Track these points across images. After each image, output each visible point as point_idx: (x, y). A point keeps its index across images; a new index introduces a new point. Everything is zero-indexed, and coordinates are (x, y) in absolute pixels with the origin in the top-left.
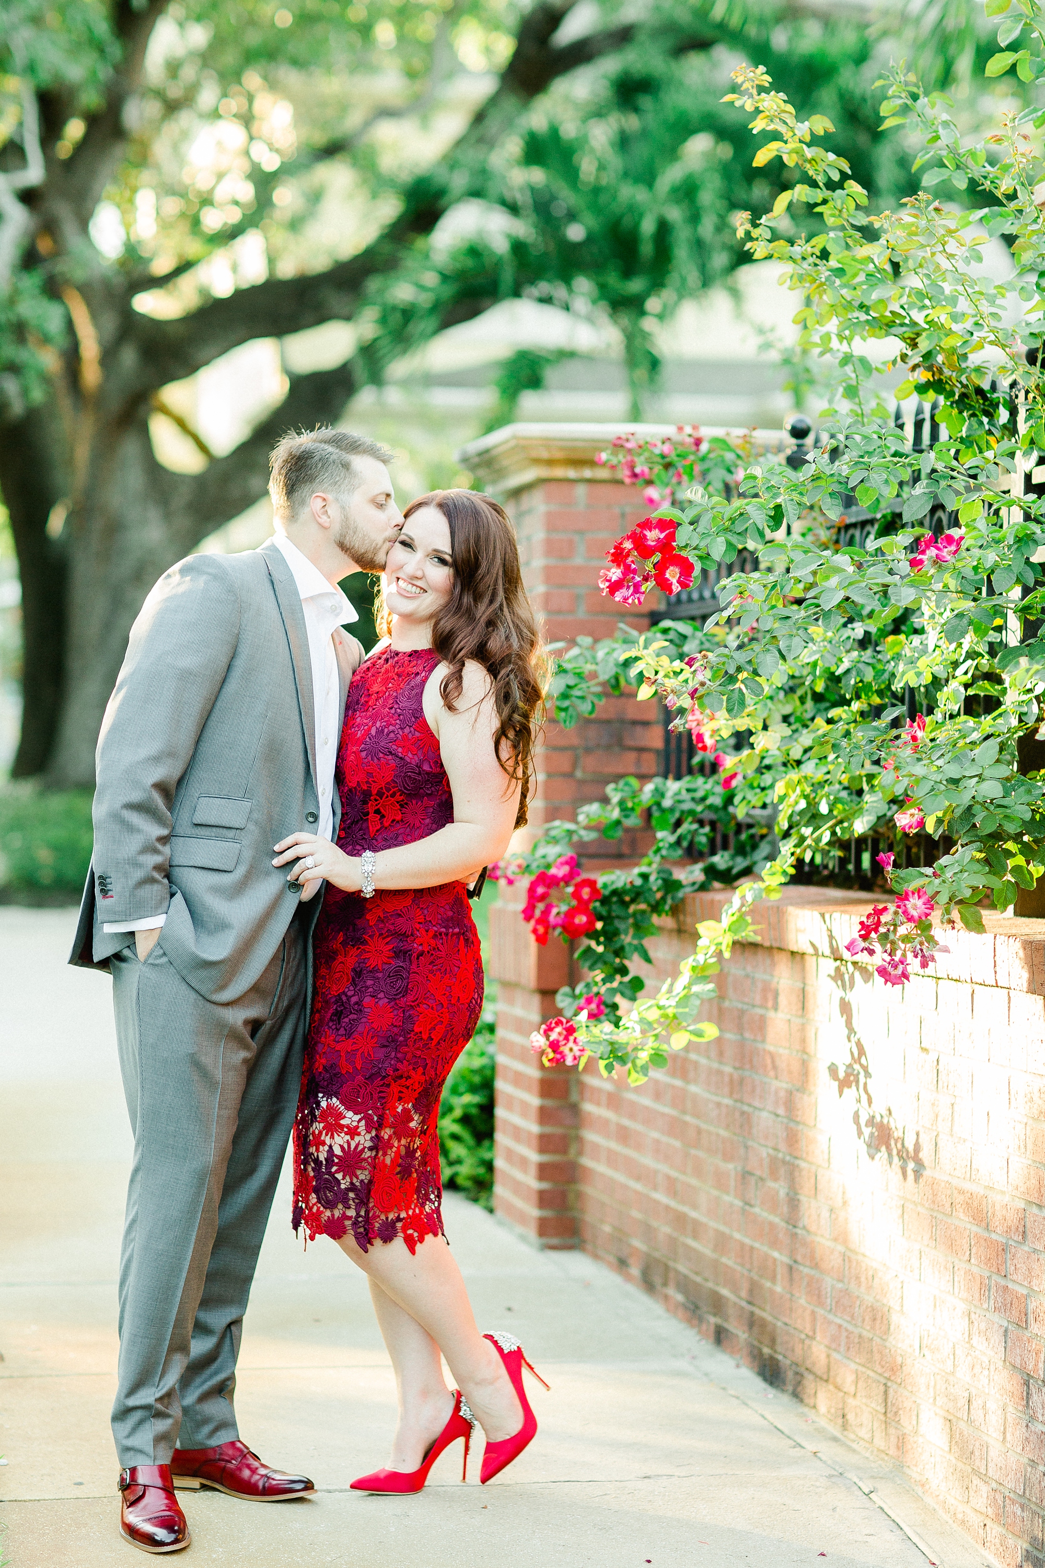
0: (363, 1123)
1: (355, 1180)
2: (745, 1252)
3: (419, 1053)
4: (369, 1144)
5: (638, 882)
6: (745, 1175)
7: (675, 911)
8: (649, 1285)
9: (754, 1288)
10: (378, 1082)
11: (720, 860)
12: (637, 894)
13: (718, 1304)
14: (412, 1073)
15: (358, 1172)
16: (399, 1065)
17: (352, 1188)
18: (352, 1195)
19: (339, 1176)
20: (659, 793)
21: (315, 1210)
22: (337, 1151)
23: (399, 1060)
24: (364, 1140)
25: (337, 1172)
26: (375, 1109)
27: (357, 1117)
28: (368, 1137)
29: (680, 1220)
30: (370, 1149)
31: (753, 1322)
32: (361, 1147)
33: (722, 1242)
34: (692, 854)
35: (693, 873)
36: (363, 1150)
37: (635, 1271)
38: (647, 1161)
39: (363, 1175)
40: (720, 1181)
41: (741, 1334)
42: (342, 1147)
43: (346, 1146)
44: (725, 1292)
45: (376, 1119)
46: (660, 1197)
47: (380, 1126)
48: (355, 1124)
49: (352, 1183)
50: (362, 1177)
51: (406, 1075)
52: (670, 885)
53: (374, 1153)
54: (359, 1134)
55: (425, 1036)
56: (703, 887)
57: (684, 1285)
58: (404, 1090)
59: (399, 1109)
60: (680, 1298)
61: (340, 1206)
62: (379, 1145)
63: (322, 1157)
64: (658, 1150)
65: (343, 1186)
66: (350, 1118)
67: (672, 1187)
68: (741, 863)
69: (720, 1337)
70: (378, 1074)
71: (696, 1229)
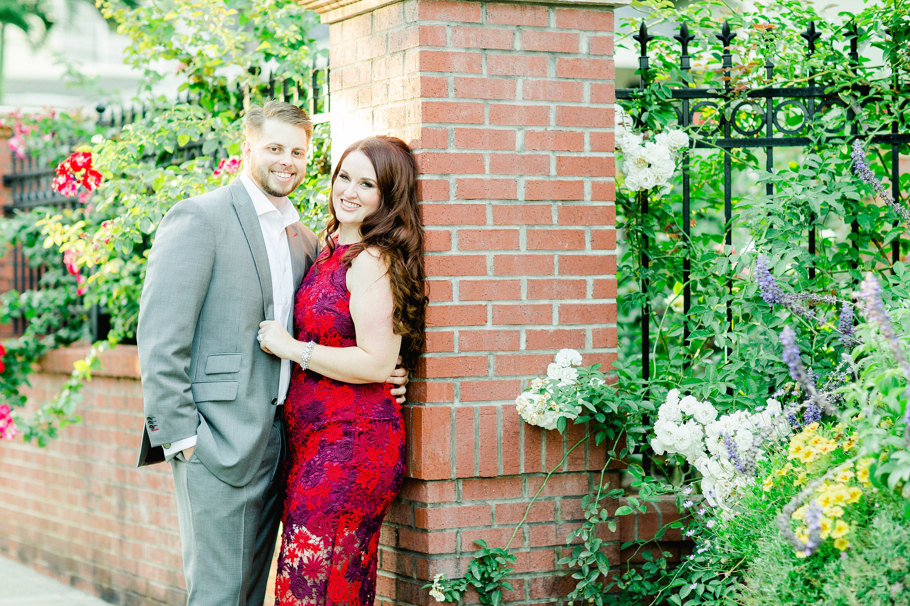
0: (322, 543)
1: (316, 580)
2: (88, 536)
3: (359, 497)
4: (325, 556)
5: (24, 346)
6: (88, 496)
7: (40, 361)
8: (23, 558)
9: (96, 555)
10: (332, 515)
11: (64, 333)
12: (21, 352)
13: (71, 565)
14: (354, 511)
15: (319, 575)
16: (345, 504)
17: (315, 585)
18: (314, 590)
19: (306, 577)
20: (30, 299)
21: (290, 600)
22: (306, 561)
23: (346, 501)
24: (323, 554)
25: (305, 575)
26: (330, 533)
27: (319, 539)
28: (325, 551)
29: (44, 524)
30: (327, 559)
31: (95, 572)
32: (320, 559)
33: (73, 532)
34: (50, 330)
35: (49, 340)
36: (322, 561)
37: (13, 553)
38: (21, 494)
39: (322, 577)
40: (72, 500)
41: (88, 578)
42: (308, 558)
43: (311, 558)
44: (76, 558)
45: (331, 540)
46: (31, 512)
47: (333, 545)
48: (317, 543)
49: (314, 582)
50: (320, 578)
51: (350, 511)
52: (39, 348)
53: (329, 562)
54: (320, 550)
55: (363, 487)
56: (55, 347)
57: (47, 557)
58: (349, 521)
59: (346, 534)
60: (44, 564)
61: (307, 597)
62: (332, 556)
63: (296, 565)
64: (28, 488)
65: (309, 584)
66: (314, 540)
67: (38, 506)
68: (74, 335)
69: (74, 581)
70: (331, 510)
71: (56, 527)
